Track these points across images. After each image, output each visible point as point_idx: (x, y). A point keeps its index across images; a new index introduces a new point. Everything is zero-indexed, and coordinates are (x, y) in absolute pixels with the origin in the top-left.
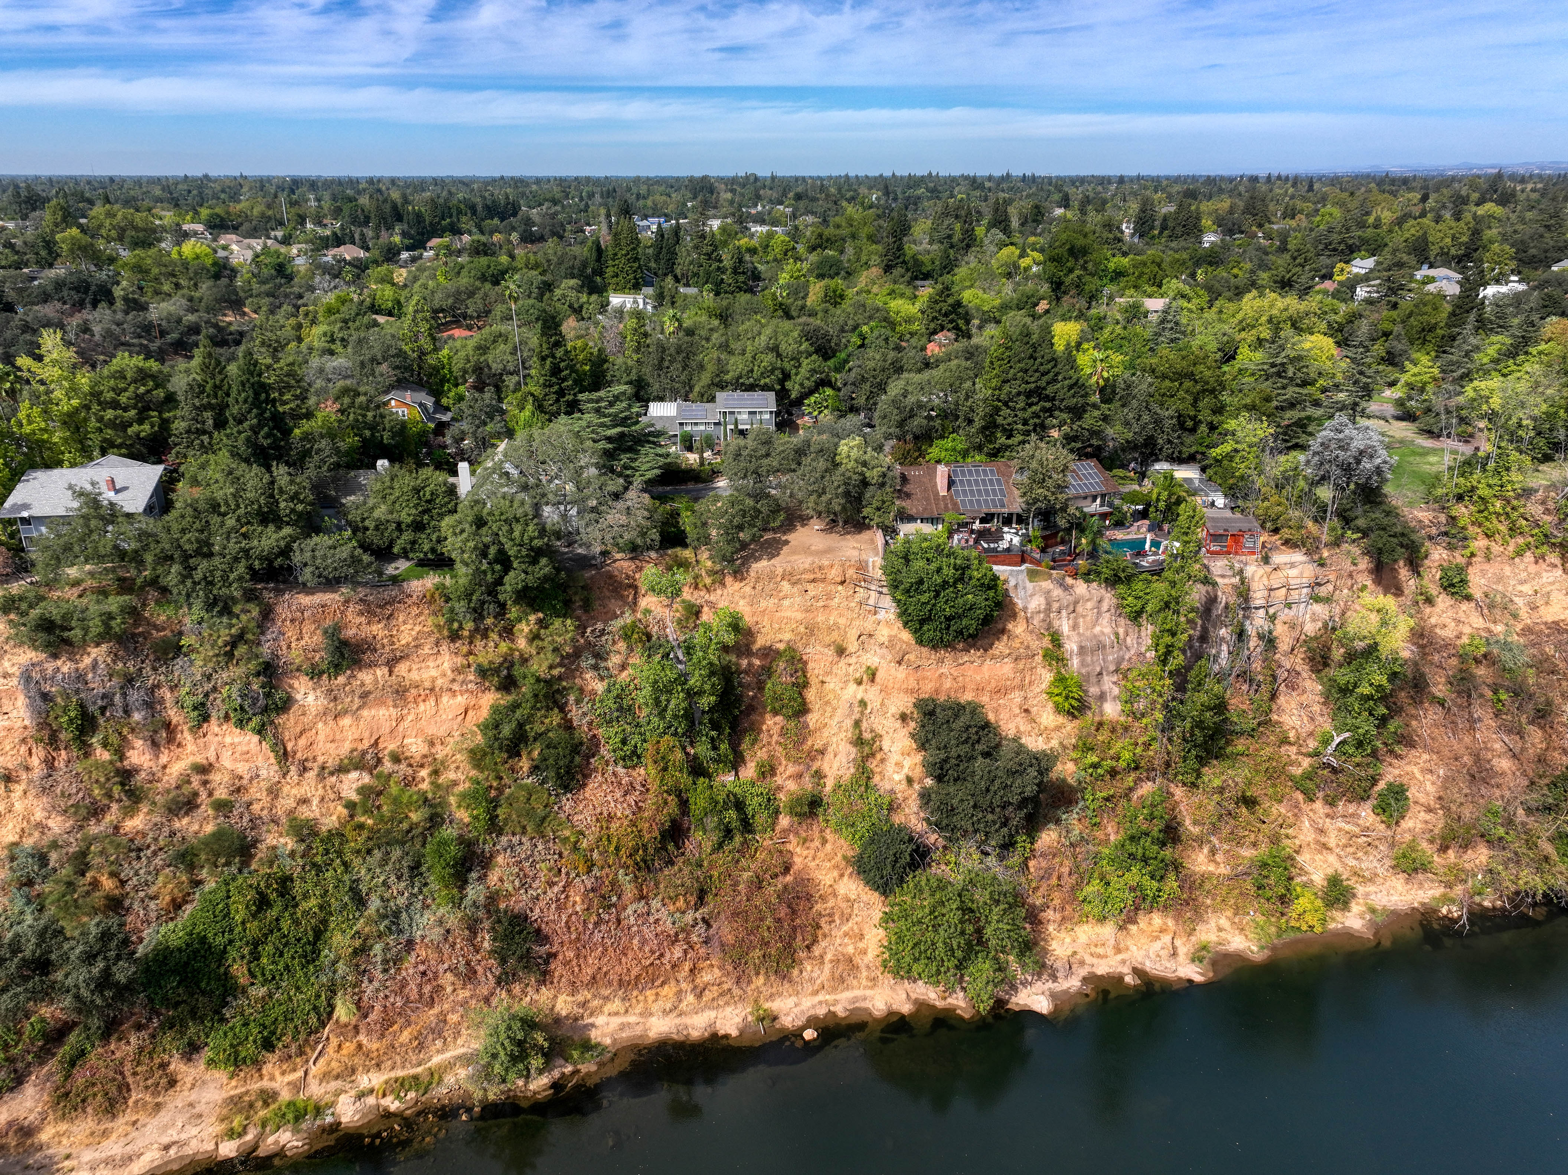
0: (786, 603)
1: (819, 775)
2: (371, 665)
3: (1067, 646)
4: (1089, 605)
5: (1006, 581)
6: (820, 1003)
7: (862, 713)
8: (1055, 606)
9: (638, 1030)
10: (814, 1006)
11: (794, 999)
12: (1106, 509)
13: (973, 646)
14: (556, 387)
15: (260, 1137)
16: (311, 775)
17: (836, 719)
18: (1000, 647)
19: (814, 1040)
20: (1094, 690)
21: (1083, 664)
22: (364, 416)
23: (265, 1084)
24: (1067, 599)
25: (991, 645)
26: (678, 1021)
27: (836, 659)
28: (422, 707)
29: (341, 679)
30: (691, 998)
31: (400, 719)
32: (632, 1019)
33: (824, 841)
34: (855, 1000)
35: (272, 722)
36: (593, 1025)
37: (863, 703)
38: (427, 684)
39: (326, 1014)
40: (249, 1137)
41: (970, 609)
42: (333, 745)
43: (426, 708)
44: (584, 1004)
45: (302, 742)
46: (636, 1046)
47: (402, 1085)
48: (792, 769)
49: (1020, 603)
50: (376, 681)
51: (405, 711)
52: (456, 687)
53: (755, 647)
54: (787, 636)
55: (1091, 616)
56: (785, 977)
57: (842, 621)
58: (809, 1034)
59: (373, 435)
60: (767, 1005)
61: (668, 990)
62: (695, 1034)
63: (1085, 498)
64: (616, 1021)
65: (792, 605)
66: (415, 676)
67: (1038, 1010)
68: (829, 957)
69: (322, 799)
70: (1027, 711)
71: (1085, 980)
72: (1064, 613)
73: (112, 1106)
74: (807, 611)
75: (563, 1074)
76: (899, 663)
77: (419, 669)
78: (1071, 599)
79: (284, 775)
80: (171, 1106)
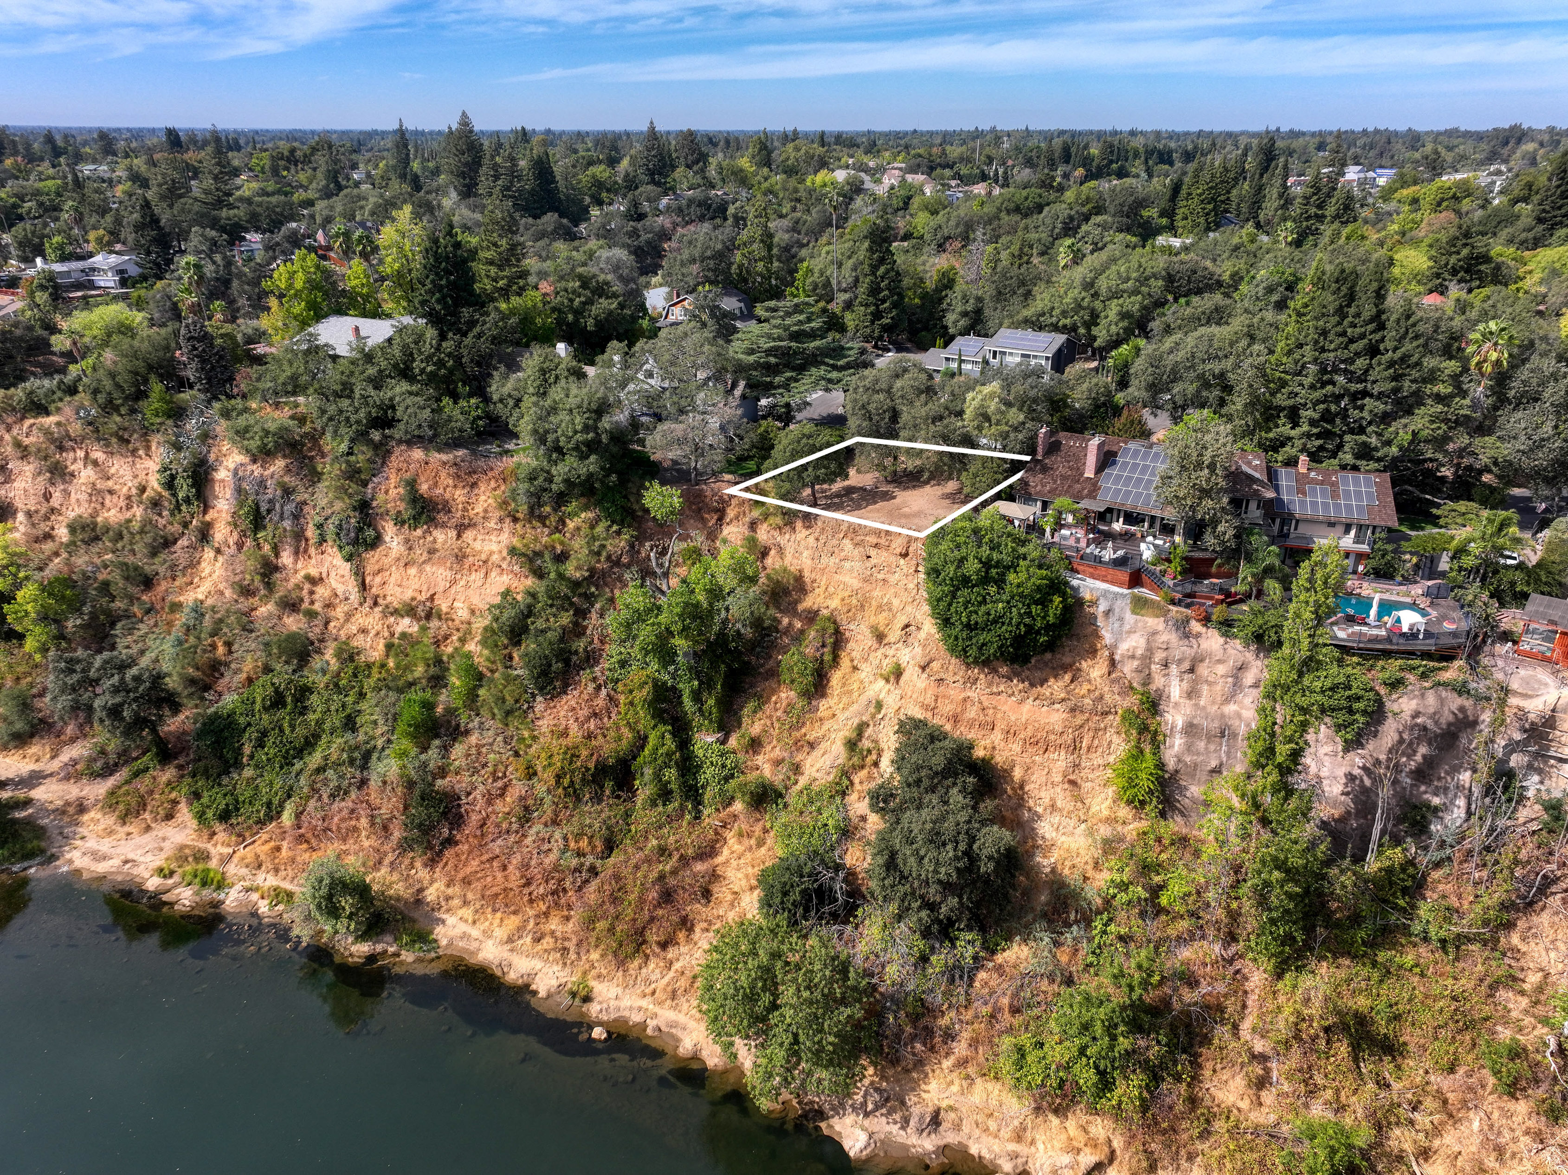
0: (847, 565)
1: (797, 769)
2: (444, 526)
3: (1168, 717)
4: (1221, 669)
5: (1094, 603)
6: (640, 1009)
7: (873, 716)
8: (1159, 656)
9: (474, 945)
10: (631, 1008)
11: (620, 990)
12: (1365, 548)
13: (1017, 674)
14: (873, 308)
15: (176, 886)
16: (378, 609)
17: (847, 714)
18: (1056, 687)
19: (600, 1041)
20: (1195, 790)
21: (1189, 748)
22: (571, 301)
23: (209, 846)
24: (1181, 649)
25: (1043, 682)
26: (506, 955)
27: (876, 646)
28: (473, 576)
29: (419, 532)
30: (528, 940)
31: (453, 582)
32: (475, 932)
33: (761, 843)
34: (674, 1025)
35: (359, 555)
36: (443, 922)
37: (879, 705)
38: (484, 557)
39: (273, 813)
40: (170, 882)
41: (995, 622)
42: (399, 590)
43: (476, 577)
44: (448, 898)
45: (378, 580)
46: (462, 959)
47: (277, 896)
48: (777, 753)
49: (1107, 637)
50: (446, 542)
51: (458, 576)
52: (504, 566)
53: (800, 607)
54: (834, 603)
55: (1222, 686)
56: (621, 963)
57: (896, 602)
58: (598, 1033)
59: (576, 321)
60: (592, 983)
61: (514, 921)
62: (512, 976)
63: (1332, 525)
64: (463, 928)
65: (852, 570)
66: (477, 546)
67: (846, 1147)
68: (677, 966)
69: (378, 634)
70: (1073, 783)
71: (945, 1149)
72: (1174, 669)
73: (126, 815)
74: (866, 580)
75: (385, 951)
76: (923, 668)
77: (483, 540)
78: (1190, 652)
79: (361, 604)
80: (154, 833)
